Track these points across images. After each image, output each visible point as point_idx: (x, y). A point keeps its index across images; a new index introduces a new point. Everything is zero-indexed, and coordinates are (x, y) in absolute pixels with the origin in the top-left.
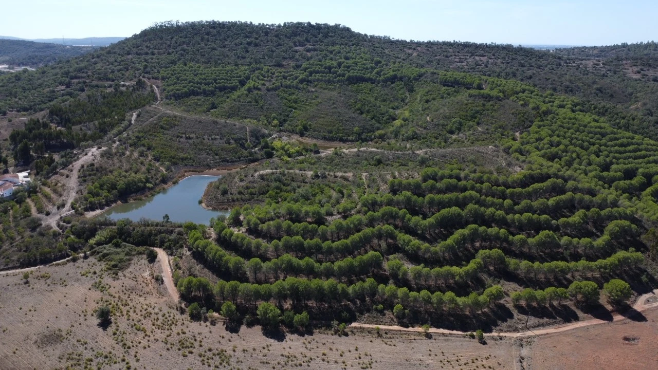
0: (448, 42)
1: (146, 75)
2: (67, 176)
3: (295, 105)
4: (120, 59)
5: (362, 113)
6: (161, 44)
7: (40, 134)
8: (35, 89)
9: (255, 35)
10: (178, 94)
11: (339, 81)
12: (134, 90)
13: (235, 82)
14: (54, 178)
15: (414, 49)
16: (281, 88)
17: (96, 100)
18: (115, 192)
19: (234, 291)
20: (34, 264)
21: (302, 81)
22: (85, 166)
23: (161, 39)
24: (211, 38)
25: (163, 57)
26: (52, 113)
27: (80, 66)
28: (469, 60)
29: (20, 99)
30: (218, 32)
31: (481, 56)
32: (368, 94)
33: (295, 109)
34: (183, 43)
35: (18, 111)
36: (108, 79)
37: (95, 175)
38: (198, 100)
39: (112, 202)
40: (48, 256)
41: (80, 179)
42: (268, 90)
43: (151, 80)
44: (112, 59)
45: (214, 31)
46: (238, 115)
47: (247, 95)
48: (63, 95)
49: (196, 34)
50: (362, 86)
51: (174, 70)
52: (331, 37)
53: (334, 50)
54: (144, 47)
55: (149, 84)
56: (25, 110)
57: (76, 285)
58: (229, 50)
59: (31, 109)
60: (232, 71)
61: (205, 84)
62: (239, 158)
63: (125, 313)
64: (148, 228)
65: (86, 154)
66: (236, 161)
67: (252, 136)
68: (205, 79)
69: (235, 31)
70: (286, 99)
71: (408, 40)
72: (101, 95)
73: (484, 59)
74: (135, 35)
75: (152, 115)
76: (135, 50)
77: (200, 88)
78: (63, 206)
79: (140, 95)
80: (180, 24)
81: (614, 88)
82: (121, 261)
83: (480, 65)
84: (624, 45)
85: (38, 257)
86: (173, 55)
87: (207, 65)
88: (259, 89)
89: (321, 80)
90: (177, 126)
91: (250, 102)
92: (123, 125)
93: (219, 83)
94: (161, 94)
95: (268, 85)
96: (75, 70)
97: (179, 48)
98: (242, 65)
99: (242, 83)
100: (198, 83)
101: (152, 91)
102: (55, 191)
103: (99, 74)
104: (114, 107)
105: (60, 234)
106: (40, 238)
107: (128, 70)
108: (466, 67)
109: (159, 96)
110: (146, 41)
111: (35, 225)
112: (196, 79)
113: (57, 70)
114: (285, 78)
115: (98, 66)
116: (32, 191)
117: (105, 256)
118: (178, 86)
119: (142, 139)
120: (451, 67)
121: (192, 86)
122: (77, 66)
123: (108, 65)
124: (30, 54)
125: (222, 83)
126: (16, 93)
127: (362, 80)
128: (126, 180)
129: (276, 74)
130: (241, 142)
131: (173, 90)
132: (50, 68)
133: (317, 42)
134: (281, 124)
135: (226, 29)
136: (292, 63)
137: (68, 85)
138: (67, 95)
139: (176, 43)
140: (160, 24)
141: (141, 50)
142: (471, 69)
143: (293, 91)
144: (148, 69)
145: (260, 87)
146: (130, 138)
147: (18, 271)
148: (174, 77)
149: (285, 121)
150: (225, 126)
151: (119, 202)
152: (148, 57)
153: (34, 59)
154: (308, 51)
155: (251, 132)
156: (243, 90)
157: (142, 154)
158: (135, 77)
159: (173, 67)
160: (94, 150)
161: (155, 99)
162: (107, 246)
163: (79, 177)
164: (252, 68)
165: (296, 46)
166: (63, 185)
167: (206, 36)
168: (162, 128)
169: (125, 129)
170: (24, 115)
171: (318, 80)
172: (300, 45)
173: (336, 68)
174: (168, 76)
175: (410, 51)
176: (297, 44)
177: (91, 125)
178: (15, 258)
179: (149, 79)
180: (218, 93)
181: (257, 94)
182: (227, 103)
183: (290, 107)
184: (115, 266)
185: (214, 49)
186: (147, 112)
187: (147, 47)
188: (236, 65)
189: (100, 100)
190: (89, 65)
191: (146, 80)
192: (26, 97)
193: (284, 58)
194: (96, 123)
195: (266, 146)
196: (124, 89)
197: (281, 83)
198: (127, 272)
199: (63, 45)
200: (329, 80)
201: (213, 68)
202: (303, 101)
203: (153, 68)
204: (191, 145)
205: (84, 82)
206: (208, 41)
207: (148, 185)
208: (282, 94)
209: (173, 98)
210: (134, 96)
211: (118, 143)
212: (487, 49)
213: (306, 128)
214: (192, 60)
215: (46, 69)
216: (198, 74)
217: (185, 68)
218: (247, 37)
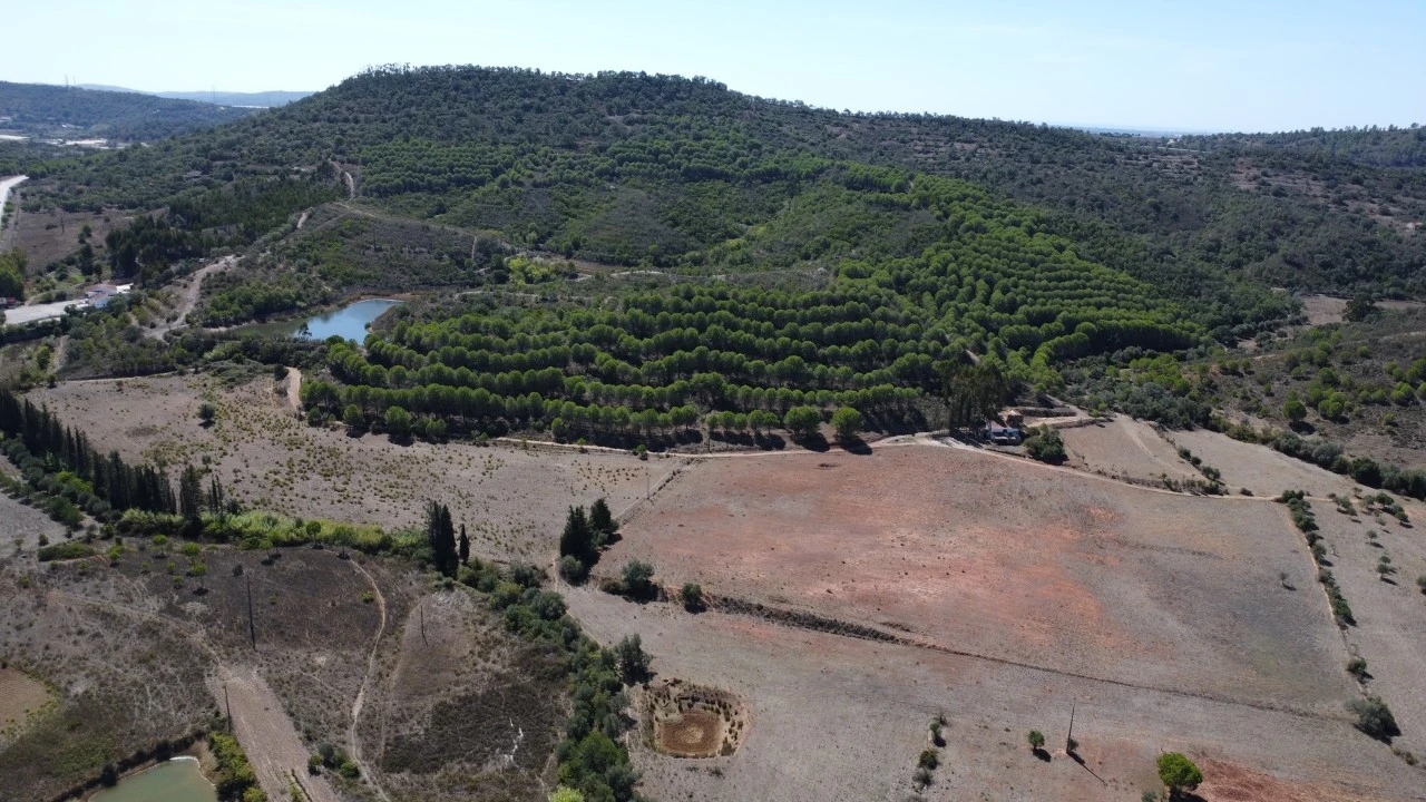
0: (913, 115)
1: (338, 157)
2: (185, 286)
3: (574, 211)
4: (298, 129)
5: (676, 224)
6: (374, 105)
7: (153, 236)
8: (150, 175)
9: (540, 93)
10: (385, 189)
11: (668, 176)
12: (313, 179)
13: (486, 172)
14: (166, 289)
15: (846, 126)
16: (561, 183)
17: (248, 193)
18: (249, 307)
19: (363, 394)
20: (131, 374)
21: (600, 174)
22: (212, 276)
23: (375, 96)
24: (462, 97)
25: (373, 126)
26: (174, 210)
27: (230, 138)
28: (943, 149)
29: (124, 190)
30: (477, 87)
31: (966, 142)
32: (715, 198)
33: (574, 216)
34: (412, 103)
35: (121, 208)
36: (274, 162)
37: (224, 286)
38: (417, 198)
39: (244, 320)
40: (149, 367)
41: (203, 291)
42: (536, 185)
43: (346, 164)
44: (285, 129)
45: (469, 84)
46: (475, 224)
47: (498, 192)
48: (196, 184)
49: (436, 89)
50: (708, 185)
51: (386, 149)
52: (682, 99)
53: (678, 124)
54: (343, 110)
55: (340, 170)
56: (132, 206)
57: (180, 395)
58: (488, 118)
59: (142, 205)
60: (484, 153)
61: (433, 173)
62: (451, 280)
63: (232, 418)
64: (282, 344)
65: (217, 262)
66: (444, 285)
67: (479, 250)
68: (435, 165)
69: (505, 85)
70: (563, 201)
71: (840, 110)
72: (257, 186)
73: (969, 147)
74: (332, 89)
75: (331, 215)
76: (327, 114)
77: (422, 180)
78: (175, 318)
79: (320, 188)
80: (411, 69)
81: (1186, 205)
82: (240, 375)
83: (959, 159)
84: (1317, 133)
85: (136, 368)
86: (389, 124)
87: (444, 143)
88: (520, 184)
89: (637, 174)
90: (366, 232)
91: (500, 204)
92: (282, 229)
93: (458, 172)
94: (357, 187)
95: (539, 178)
96: (221, 146)
97: (403, 113)
98: (505, 144)
99: (496, 173)
100: (421, 171)
101: (343, 182)
102: (166, 303)
103: (260, 152)
104: (275, 205)
105: (166, 347)
106: (141, 349)
107: (309, 148)
108: (932, 160)
109: (352, 189)
110: (348, 99)
111: (133, 336)
112: (419, 164)
113: (192, 145)
114: (572, 167)
115: (260, 140)
116: (134, 302)
117: (220, 371)
118: (386, 176)
119: (307, 249)
120: (904, 160)
121: (410, 176)
122: (224, 138)
123: (278, 138)
124: (148, 120)
125: (462, 172)
126: (119, 179)
127: (710, 174)
128: (267, 294)
129: (559, 160)
130: (459, 259)
131: (377, 180)
132: (178, 142)
133: (651, 107)
134: (542, 239)
135: (489, 81)
136: (594, 143)
137: (206, 170)
138: (201, 185)
139: (400, 103)
140: (375, 69)
141: (336, 113)
142: (939, 164)
143: (577, 188)
144: (344, 146)
145: (522, 179)
146: (288, 248)
147: (110, 380)
148: (382, 161)
149: (550, 234)
150: (439, 235)
151: (254, 322)
152: (346, 127)
153: (154, 128)
154: (630, 123)
155: (479, 244)
156: (495, 186)
157: (302, 269)
158: (320, 159)
159: (386, 144)
160: (230, 258)
161: (345, 194)
162: (226, 362)
163: (201, 289)
164: (522, 148)
165: (611, 114)
166: (178, 297)
167: (454, 92)
168: (342, 234)
169: (285, 235)
170: (128, 214)
171: (630, 173)
172: (619, 113)
173: (668, 152)
174: (373, 158)
175: (836, 130)
176: (614, 110)
177: (233, 228)
178: (108, 367)
179: (343, 162)
180: (453, 188)
181: (515, 191)
182: (463, 204)
183: (567, 214)
184: (233, 380)
185: (463, 115)
186: (324, 211)
187: (348, 109)
188: (495, 143)
189: (254, 193)
190: (246, 137)
191: (336, 164)
192: (134, 187)
193: (584, 134)
194: (241, 225)
195: (500, 266)
196: (296, 177)
197: (562, 175)
198: (245, 388)
199: (212, 105)
200: (651, 172)
201: (453, 147)
202: (589, 205)
203: (352, 145)
204: (380, 259)
205: (234, 166)
206: (455, 101)
207: (298, 303)
208: (557, 192)
209: (375, 194)
210: (311, 189)
211: (269, 252)
212: (983, 130)
213: (576, 245)
214: (421, 132)
215: (172, 143)
216: (424, 156)
217: (406, 146)
218: (525, 95)
